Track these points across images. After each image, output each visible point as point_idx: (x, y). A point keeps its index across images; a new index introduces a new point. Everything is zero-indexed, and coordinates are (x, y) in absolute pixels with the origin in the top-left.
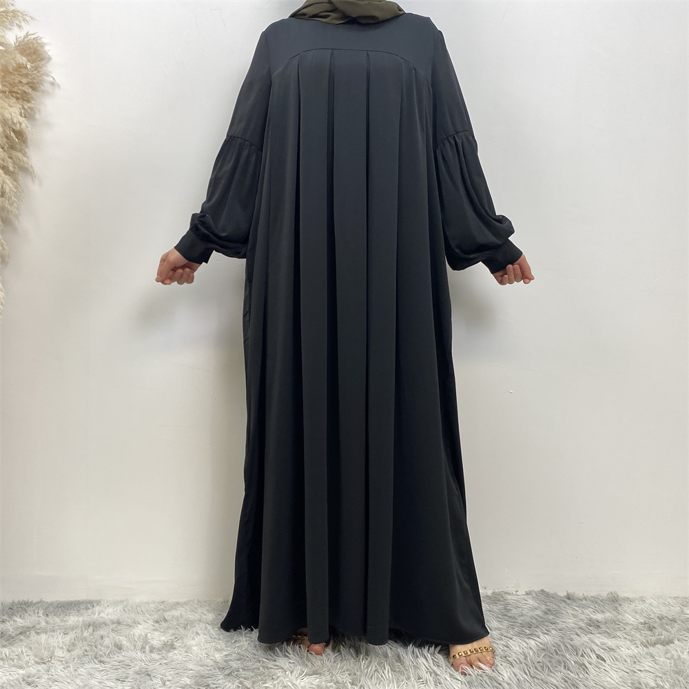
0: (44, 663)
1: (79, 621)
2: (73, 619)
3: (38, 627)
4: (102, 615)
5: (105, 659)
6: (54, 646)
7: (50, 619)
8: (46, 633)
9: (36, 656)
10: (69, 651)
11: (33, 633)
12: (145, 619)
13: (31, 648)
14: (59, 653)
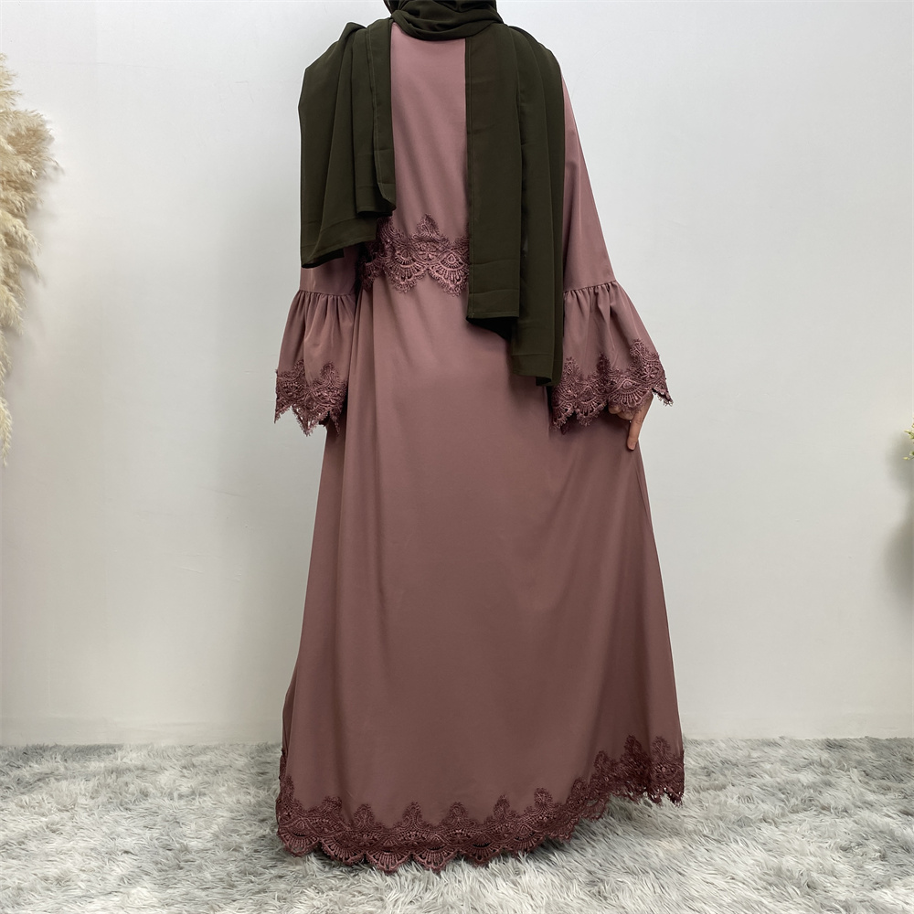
0: (67, 811)
1: (100, 767)
2: (95, 765)
3: (56, 773)
4: (124, 760)
5: (131, 806)
6: (76, 793)
7: (69, 764)
8: (67, 779)
9: (58, 804)
10: (92, 798)
11: (52, 779)
12: (171, 764)
13: (51, 796)
14: (82, 800)
